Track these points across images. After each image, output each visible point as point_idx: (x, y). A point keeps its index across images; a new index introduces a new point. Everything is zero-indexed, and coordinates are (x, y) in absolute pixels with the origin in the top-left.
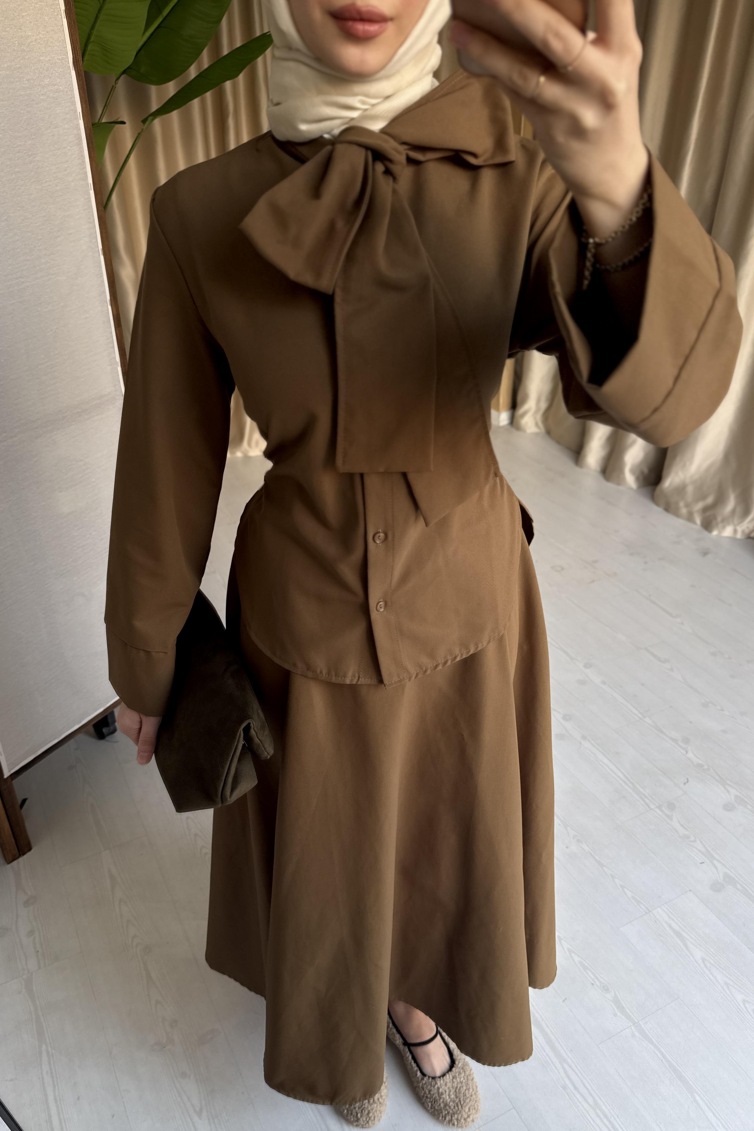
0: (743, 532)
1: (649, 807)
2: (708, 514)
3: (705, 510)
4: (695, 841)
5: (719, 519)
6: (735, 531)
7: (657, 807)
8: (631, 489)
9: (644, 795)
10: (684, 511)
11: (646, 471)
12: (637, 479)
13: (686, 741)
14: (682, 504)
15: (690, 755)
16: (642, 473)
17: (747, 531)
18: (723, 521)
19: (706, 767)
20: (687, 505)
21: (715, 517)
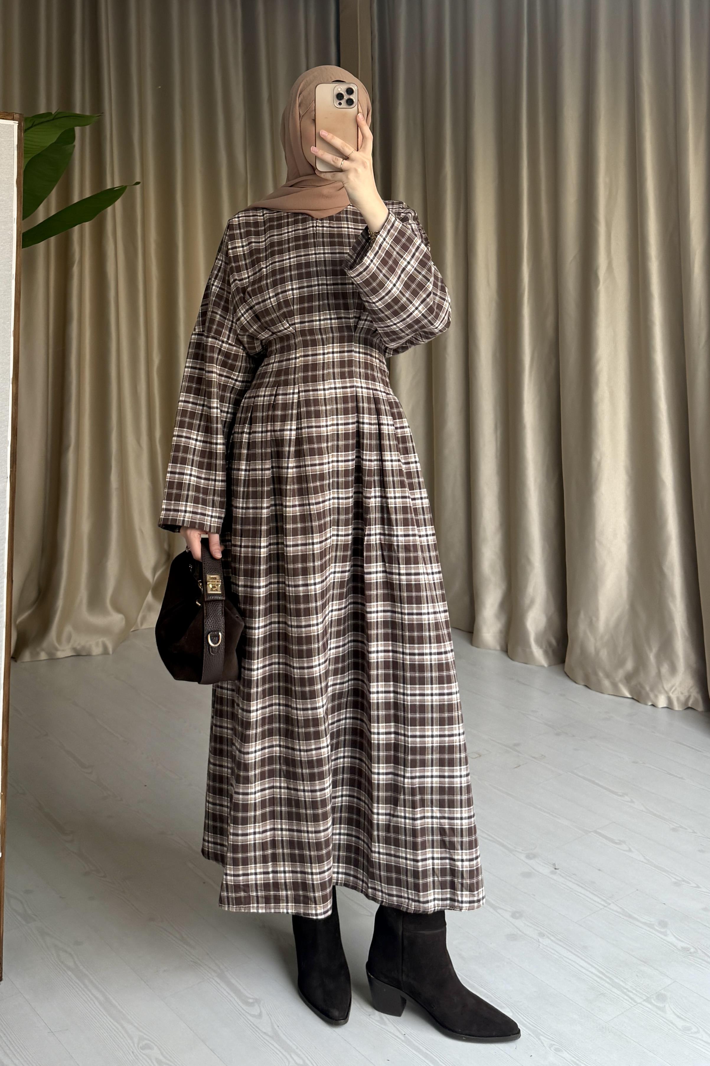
0: (678, 699)
1: (635, 1002)
2: (633, 683)
3: (628, 678)
4: (698, 1032)
5: (648, 688)
6: (669, 700)
7: (644, 1000)
8: (543, 666)
9: (627, 989)
10: (606, 683)
11: (554, 642)
12: (546, 653)
13: (663, 924)
14: (601, 674)
15: (671, 938)
16: (550, 644)
17: (682, 698)
18: (652, 690)
19: (692, 950)
20: (608, 676)
21: (642, 687)
